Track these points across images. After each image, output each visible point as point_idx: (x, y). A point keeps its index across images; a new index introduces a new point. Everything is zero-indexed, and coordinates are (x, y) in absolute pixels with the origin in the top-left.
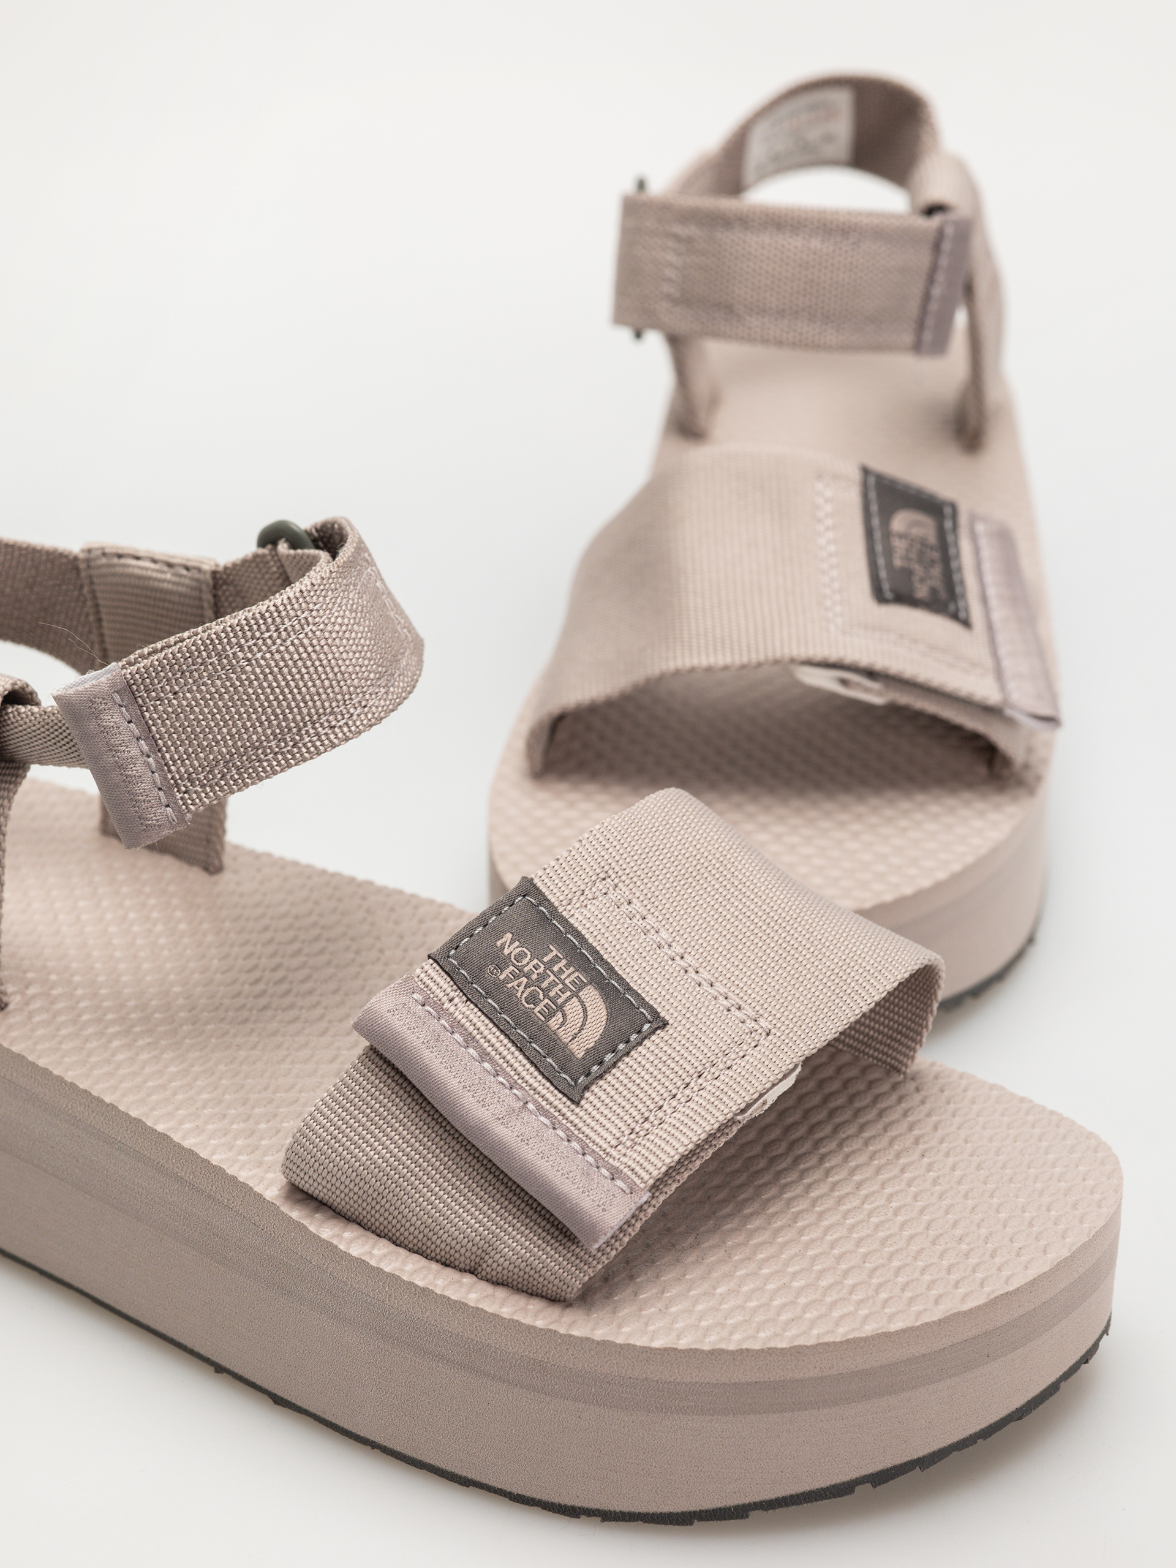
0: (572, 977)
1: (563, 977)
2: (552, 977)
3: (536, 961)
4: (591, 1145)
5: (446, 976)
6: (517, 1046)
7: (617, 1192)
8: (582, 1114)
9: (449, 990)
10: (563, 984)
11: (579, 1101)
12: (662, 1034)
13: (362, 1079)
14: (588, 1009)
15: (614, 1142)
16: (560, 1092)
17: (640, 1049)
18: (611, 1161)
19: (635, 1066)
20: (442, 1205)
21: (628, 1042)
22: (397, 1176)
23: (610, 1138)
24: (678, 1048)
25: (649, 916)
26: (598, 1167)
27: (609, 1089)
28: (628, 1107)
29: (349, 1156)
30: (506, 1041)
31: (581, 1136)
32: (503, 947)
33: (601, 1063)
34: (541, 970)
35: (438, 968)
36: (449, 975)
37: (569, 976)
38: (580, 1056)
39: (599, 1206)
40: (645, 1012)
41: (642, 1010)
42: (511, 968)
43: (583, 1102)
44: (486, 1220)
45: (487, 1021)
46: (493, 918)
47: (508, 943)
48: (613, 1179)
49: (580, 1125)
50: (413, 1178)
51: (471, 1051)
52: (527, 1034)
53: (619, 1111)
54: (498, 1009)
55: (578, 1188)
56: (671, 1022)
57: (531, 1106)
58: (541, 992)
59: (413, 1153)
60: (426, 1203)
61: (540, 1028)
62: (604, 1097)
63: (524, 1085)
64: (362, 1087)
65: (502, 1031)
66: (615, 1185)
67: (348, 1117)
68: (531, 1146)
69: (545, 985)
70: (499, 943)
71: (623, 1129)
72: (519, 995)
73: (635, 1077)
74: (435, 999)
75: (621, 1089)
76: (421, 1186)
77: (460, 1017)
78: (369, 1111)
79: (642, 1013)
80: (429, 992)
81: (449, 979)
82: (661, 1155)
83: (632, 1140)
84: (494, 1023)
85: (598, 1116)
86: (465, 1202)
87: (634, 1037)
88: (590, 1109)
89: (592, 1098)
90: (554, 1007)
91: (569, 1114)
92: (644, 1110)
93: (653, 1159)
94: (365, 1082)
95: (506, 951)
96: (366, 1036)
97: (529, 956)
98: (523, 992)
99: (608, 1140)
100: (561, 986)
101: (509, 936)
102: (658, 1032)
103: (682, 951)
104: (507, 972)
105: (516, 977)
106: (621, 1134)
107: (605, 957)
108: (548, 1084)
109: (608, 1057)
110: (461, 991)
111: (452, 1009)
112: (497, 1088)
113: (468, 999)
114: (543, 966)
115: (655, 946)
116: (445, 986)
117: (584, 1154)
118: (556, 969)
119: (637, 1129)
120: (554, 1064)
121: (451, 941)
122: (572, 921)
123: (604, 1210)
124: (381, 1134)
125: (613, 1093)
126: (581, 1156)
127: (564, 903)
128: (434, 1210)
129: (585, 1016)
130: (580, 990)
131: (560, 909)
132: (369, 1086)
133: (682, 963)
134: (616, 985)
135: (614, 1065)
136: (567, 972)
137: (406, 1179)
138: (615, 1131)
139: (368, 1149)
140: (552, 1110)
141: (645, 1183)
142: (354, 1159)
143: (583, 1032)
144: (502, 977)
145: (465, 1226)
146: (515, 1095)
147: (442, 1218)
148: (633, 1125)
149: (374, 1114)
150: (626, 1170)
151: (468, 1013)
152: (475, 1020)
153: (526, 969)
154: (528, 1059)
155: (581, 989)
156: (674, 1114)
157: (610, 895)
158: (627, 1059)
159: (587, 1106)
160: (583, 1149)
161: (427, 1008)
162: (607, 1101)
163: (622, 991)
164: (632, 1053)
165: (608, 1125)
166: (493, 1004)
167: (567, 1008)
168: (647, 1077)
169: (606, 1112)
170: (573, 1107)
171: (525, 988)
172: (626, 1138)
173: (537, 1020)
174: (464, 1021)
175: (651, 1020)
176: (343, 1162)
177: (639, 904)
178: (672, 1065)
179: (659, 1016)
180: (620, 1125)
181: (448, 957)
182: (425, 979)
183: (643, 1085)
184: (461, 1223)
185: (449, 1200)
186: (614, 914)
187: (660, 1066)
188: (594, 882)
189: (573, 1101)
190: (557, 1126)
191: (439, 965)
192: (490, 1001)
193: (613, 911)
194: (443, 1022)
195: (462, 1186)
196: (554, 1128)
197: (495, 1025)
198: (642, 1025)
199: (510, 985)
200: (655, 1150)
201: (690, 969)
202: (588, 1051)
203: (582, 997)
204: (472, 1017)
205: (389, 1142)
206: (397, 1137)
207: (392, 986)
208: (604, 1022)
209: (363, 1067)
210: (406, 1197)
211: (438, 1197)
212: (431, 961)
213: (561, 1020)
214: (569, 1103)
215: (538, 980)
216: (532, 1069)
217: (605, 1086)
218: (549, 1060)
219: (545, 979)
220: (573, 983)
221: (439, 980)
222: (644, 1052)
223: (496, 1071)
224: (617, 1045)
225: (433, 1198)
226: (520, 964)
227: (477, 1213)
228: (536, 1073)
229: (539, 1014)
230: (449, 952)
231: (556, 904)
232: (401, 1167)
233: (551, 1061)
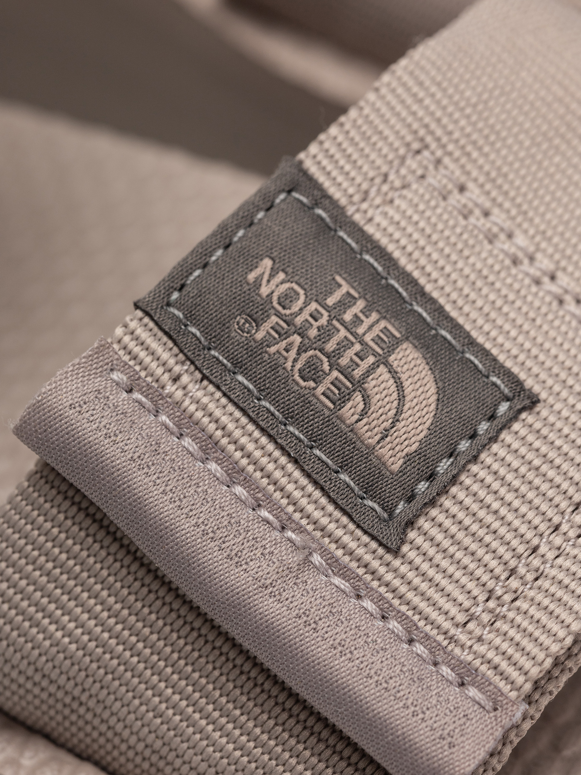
0: (376, 330)
1: (360, 330)
2: (343, 333)
3: (314, 306)
4: (421, 624)
5: (165, 339)
6: (289, 455)
7: (473, 710)
8: (404, 569)
9: (172, 361)
10: (362, 342)
11: (399, 548)
12: (530, 419)
13: (36, 513)
14: (406, 384)
15: (461, 618)
16: (366, 532)
17: (495, 447)
18: (457, 651)
19: (489, 479)
20: (178, 718)
21: (473, 436)
22: (102, 671)
23: (454, 611)
24: (558, 443)
25: (496, 211)
26: (435, 664)
27: (447, 523)
28: (481, 552)
29: (22, 640)
30: (271, 447)
31: (404, 608)
32: (257, 283)
33: (431, 477)
34: (323, 321)
35: (151, 325)
36: (170, 337)
37: (370, 328)
38: (396, 468)
39: (442, 738)
40: (499, 382)
41: (494, 379)
42: (274, 319)
43: (405, 548)
44: (252, 744)
45: (238, 414)
46: (241, 233)
47: (266, 277)
48: (462, 684)
49: (403, 589)
50: (129, 674)
51: (213, 466)
52: (306, 434)
53: (466, 560)
54: (255, 391)
55: (406, 707)
56: (543, 395)
57: (316, 559)
58: (325, 360)
59: (126, 633)
60: (151, 714)
61: (328, 421)
62: (439, 537)
63: (304, 522)
64: (36, 525)
65: (263, 430)
66: (468, 697)
67: (17, 576)
68: (321, 633)
69: (330, 346)
70: (251, 277)
71: (475, 592)
72: (289, 365)
73: (489, 499)
74: (149, 379)
75: (467, 521)
76: (143, 686)
77: (193, 408)
78: (50, 565)
79: (494, 384)
80: (137, 368)
81: (170, 344)
82: (543, 638)
83: (491, 611)
84: (249, 416)
85: (431, 572)
86: (216, 714)
87: (483, 427)
88: (418, 560)
89: (419, 540)
90: (348, 384)
91: (382, 570)
92: (507, 556)
93: (530, 646)
94: (41, 519)
95: (264, 291)
96: (35, 448)
97: (302, 298)
98: (295, 360)
99: (451, 614)
100: (357, 347)
101: (267, 263)
102: (524, 415)
103: (551, 267)
104: (266, 326)
105: (283, 335)
106: (472, 601)
107: (428, 288)
108: (345, 520)
109: (444, 466)
110: (192, 363)
111: (179, 394)
112: (258, 529)
113: (204, 377)
114: (326, 314)
115: (508, 262)
116: (165, 356)
117: (411, 641)
118: (348, 317)
119: (499, 591)
120: (352, 484)
121: (171, 277)
122: (370, 229)
123: (451, 745)
124: (72, 603)
125: (454, 529)
126: (406, 646)
127: (356, 198)
128: (165, 727)
129: (401, 398)
130: (390, 352)
131: (350, 210)
132: (48, 525)
133: (554, 288)
134: (449, 337)
135: (454, 480)
136: (367, 322)
137: (116, 675)
138: (461, 598)
139: (53, 627)
140: (354, 565)
141: (519, 689)
142: (30, 645)
143: (399, 425)
144: (259, 336)
145: (218, 755)
146: (289, 540)
147: (178, 739)
148: (491, 584)
149: (58, 571)
150: (483, 668)
151: (205, 400)
152: (218, 413)
153: (299, 320)
154: (308, 476)
155: (391, 350)
156: (560, 561)
157: (430, 180)
158: (475, 468)
159: (412, 555)
160: (409, 632)
161: (137, 395)
162: (446, 543)
163: (458, 347)
164: (483, 456)
165: (450, 588)
166: (246, 382)
167: (370, 384)
168: (509, 497)
169: (445, 564)
170: (388, 557)
171: (299, 354)
172: (480, 609)
173: (321, 407)
174: (199, 414)
175: (510, 395)
176: (11, 649)
177: (477, 191)
178: (551, 474)
179: (523, 389)
180: (471, 586)
181: (168, 304)
182: (132, 345)
183: (503, 511)
184: (211, 749)
185: (190, 709)
186: (439, 211)
187: (530, 476)
188: (403, 159)
189: (388, 550)
190: (363, 593)
191: (152, 318)
192: (240, 378)
193: (436, 207)
194: (163, 418)
195: (211, 687)
196: (359, 597)
197: (252, 420)
198: (496, 406)
199: (273, 350)
200: (531, 628)
201: (568, 298)
202: (409, 458)
203: (395, 364)
204: (212, 406)
205: (85, 616)
206: (99, 608)
207: (77, 361)
208: (433, 407)
209: (36, 495)
210: (118, 704)
211: (171, 704)
212: (139, 314)
213: (361, 406)
214: (381, 551)
215: (319, 338)
216: (317, 494)
217: (441, 518)
218: (344, 477)
219: (330, 337)
220: (378, 340)
221: (154, 345)
222: (502, 453)
223: (257, 500)
224: (457, 444)
225: (164, 706)
226: (288, 312)
227: (237, 732)
228: (323, 501)
229: (323, 398)
230: (169, 295)
231: (343, 201)
232: (108, 656)
233: (347, 479)
